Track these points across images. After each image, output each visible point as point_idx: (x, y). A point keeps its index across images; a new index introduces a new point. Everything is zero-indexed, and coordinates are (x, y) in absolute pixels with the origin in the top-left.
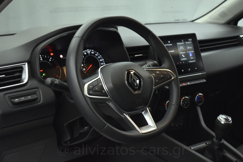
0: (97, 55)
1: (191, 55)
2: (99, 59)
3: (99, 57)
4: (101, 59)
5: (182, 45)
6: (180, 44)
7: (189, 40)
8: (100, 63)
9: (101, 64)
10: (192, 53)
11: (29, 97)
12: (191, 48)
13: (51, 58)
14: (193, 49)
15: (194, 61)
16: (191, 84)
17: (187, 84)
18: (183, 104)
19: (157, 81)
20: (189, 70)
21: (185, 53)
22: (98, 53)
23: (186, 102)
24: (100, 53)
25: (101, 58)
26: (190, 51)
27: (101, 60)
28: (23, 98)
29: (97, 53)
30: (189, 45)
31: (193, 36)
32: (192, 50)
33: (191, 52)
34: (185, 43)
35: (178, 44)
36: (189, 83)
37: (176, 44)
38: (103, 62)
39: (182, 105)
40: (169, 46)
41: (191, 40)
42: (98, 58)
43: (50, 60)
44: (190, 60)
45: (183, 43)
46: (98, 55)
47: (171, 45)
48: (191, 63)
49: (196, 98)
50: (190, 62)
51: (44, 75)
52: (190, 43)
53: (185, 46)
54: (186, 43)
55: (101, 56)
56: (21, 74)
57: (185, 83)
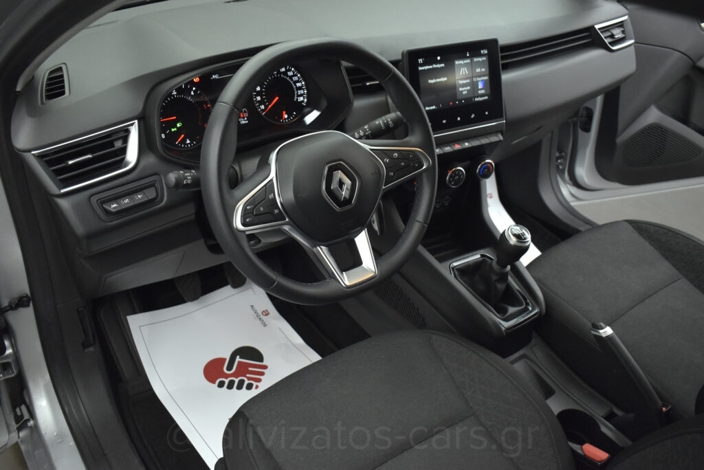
0: (290, 74)
1: (480, 86)
2: (295, 82)
3: (295, 78)
4: (298, 81)
5: (465, 65)
6: (461, 64)
7: (482, 52)
8: (297, 91)
9: (297, 93)
10: (484, 82)
11: (139, 196)
12: (484, 70)
13: (194, 89)
14: (488, 73)
15: (486, 98)
16: (470, 146)
17: (464, 147)
18: (450, 182)
19: (392, 174)
20: (473, 116)
21: (468, 81)
22: (293, 69)
23: (457, 177)
24: (298, 70)
25: (299, 79)
26: (480, 76)
27: (299, 85)
28: (126, 201)
29: (290, 70)
30: (480, 64)
31: (491, 44)
32: (484, 76)
33: (483, 78)
34: (472, 61)
35: (457, 62)
36: (467, 144)
37: (454, 63)
38: (303, 89)
39: (447, 182)
40: (437, 68)
41: (486, 52)
42: (292, 80)
43: (192, 93)
44: (477, 97)
45: (468, 61)
46: (294, 73)
47: (443, 65)
48: (478, 102)
49: (479, 167)
50: (477, 99)
51: (178, 125)
52: (483, 61)
53: (472, 66)
54: (475, 60)
55: (299, 75)
56: (125, 145)
57: (458, 144)
